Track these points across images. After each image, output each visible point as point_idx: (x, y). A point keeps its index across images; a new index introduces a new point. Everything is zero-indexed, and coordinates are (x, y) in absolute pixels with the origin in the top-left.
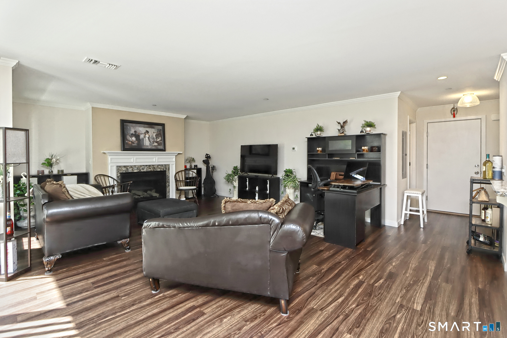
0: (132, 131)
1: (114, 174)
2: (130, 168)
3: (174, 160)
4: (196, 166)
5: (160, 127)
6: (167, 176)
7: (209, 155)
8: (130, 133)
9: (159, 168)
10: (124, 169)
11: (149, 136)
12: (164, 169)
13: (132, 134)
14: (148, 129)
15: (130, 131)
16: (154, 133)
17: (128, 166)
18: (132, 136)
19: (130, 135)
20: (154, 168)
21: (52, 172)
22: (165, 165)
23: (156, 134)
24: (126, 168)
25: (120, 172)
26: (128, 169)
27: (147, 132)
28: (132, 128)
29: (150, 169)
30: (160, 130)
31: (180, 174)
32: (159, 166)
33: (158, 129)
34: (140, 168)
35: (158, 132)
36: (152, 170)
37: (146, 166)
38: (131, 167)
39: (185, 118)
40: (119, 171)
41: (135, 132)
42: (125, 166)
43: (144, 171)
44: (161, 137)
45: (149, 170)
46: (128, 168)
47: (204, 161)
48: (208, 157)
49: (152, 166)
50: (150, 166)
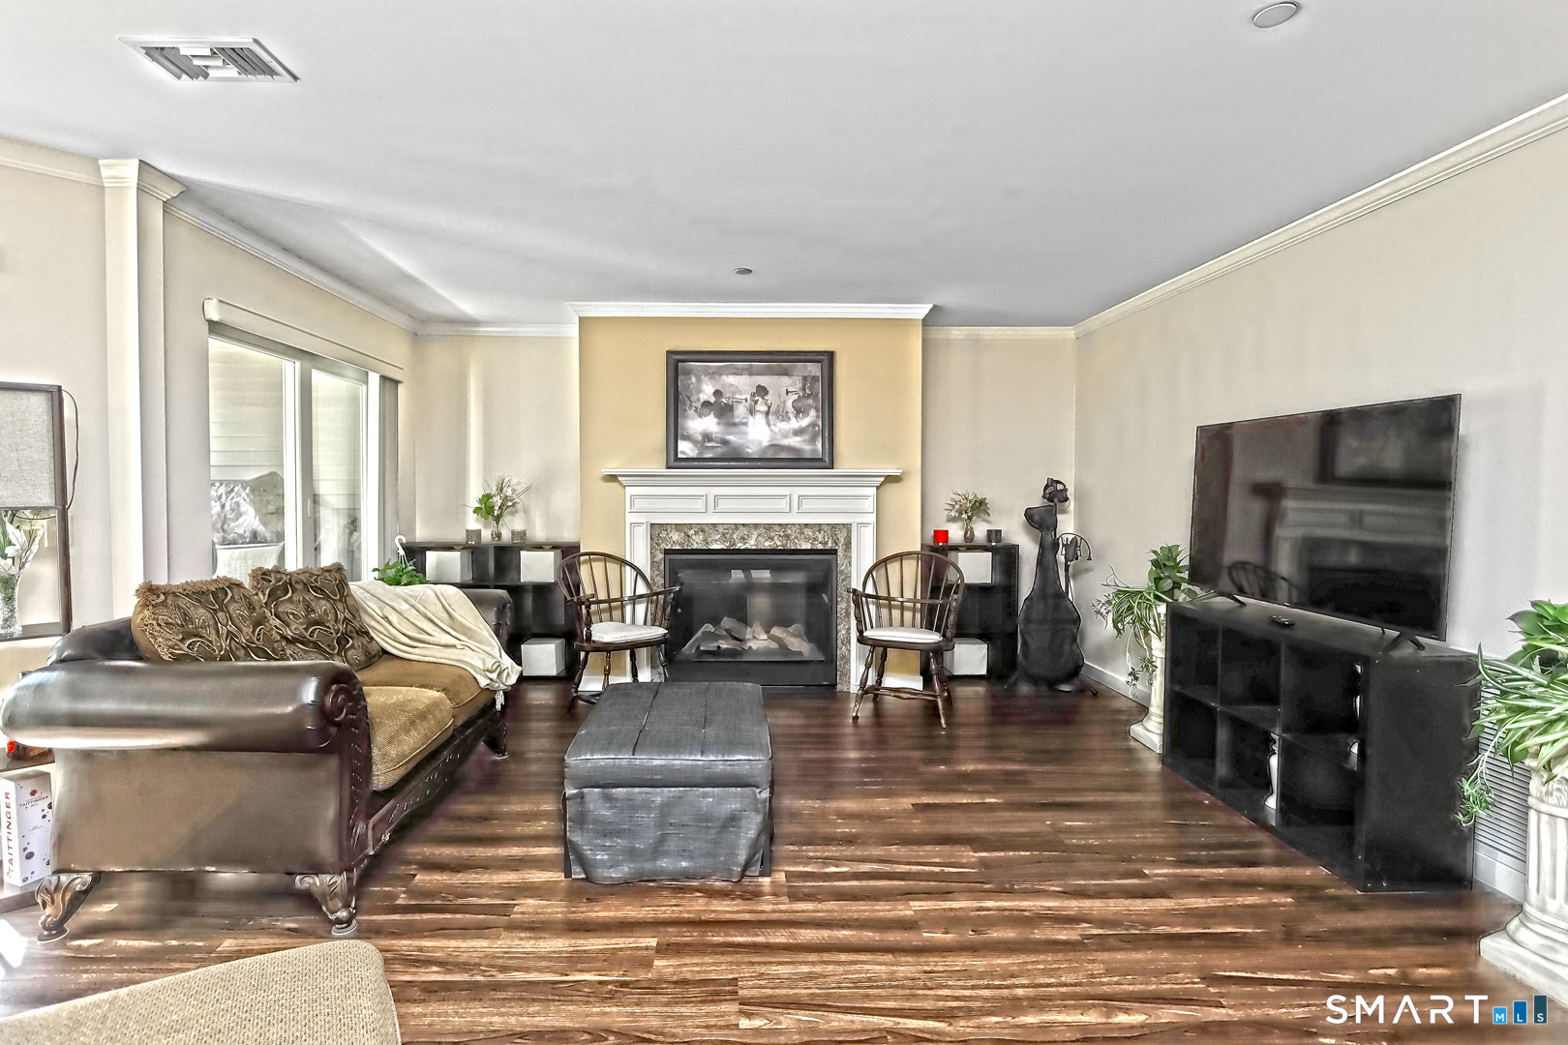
0: (707, 391)
1: (640, 553)
2: (696, 533)
3: (869, 505)
4: (994, 535)
5: (814, 369)
6: (842, 572)
7: (1060, 487)
8: (698, 400)
9: (807, 539)
10: (676, 536)
11: (769, 408)
12: (826, 543)
13: (706, 404)
14: (764, 380)
15: (700, 391)
16: (787, 392)
17: (690, 526)
18: (706, 411)
19: (699, 405)
20: (788, 537)
21: (499, 535)
22: (833, 526)
23: (796, 397)
24: (683, 534)
25: (663, 546)
26: (689, 536)
27: (762, 391)
28: (705, 379)
29: (772, 539)
30: (814, 379)
31: (893, 568)
32: (808, 532)
33: (805, 378)
34: (732, 535)
35: (804, 389)
36: (779, 543)
37: (756, 526)
38: (702, 528)
39: (926, 322)
40: (658, 544)
41: (717, 393)
42: (678, 527)
43: (748, 546)
44: (817, 411)
45: (767, 544)
46: (692, 532)
47: (1029, 514)
48: (1055, 494)
49: (777, 528)
50: (769, 527)
